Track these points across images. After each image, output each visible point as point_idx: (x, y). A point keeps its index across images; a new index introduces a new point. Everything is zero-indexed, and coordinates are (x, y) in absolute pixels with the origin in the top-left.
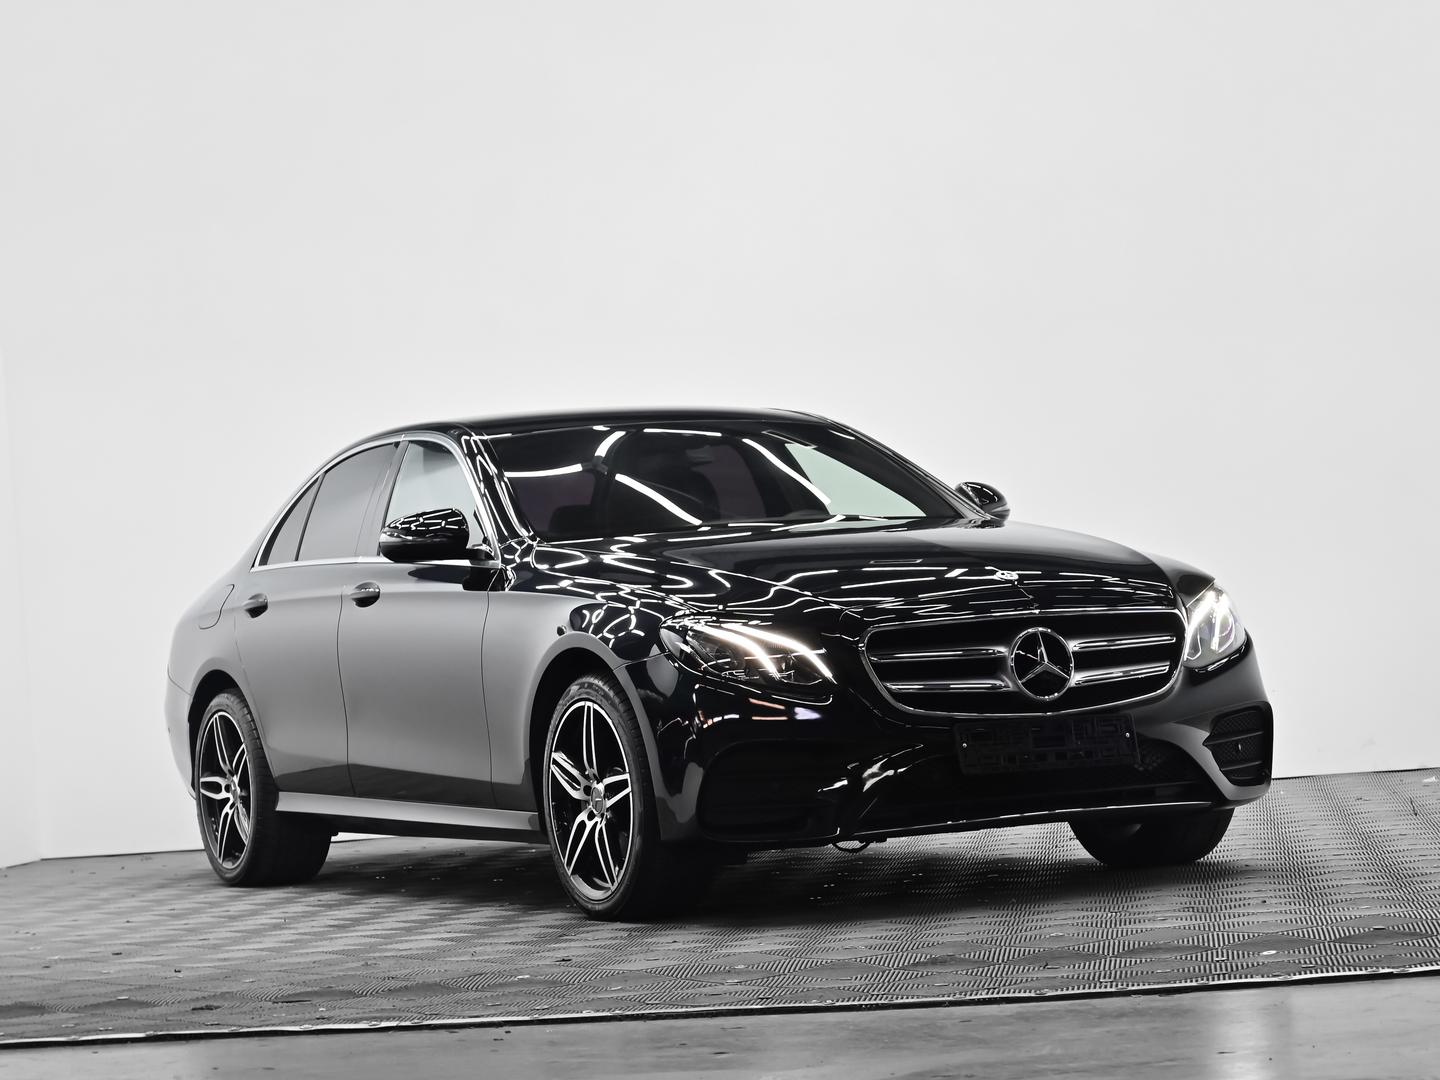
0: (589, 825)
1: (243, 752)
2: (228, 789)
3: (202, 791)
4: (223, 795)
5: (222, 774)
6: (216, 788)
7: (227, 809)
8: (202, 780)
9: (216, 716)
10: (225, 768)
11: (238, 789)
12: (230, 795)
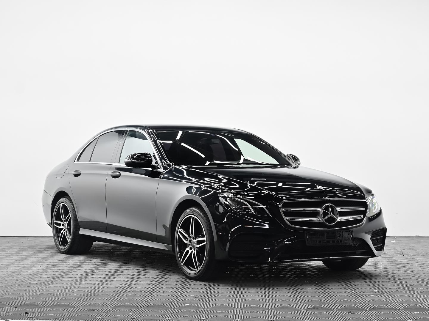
0: (190, 251)
1: (70, 215)
2: (63, 225)
3: (55, 225)
4: (62, 227)
5: (62, 221)
6: (60, 225)
7: (62, 231)
8: (55, 222)
9: (61, 204)
10: (63, 219)
11: (67, 226)
12: (63, 227)
